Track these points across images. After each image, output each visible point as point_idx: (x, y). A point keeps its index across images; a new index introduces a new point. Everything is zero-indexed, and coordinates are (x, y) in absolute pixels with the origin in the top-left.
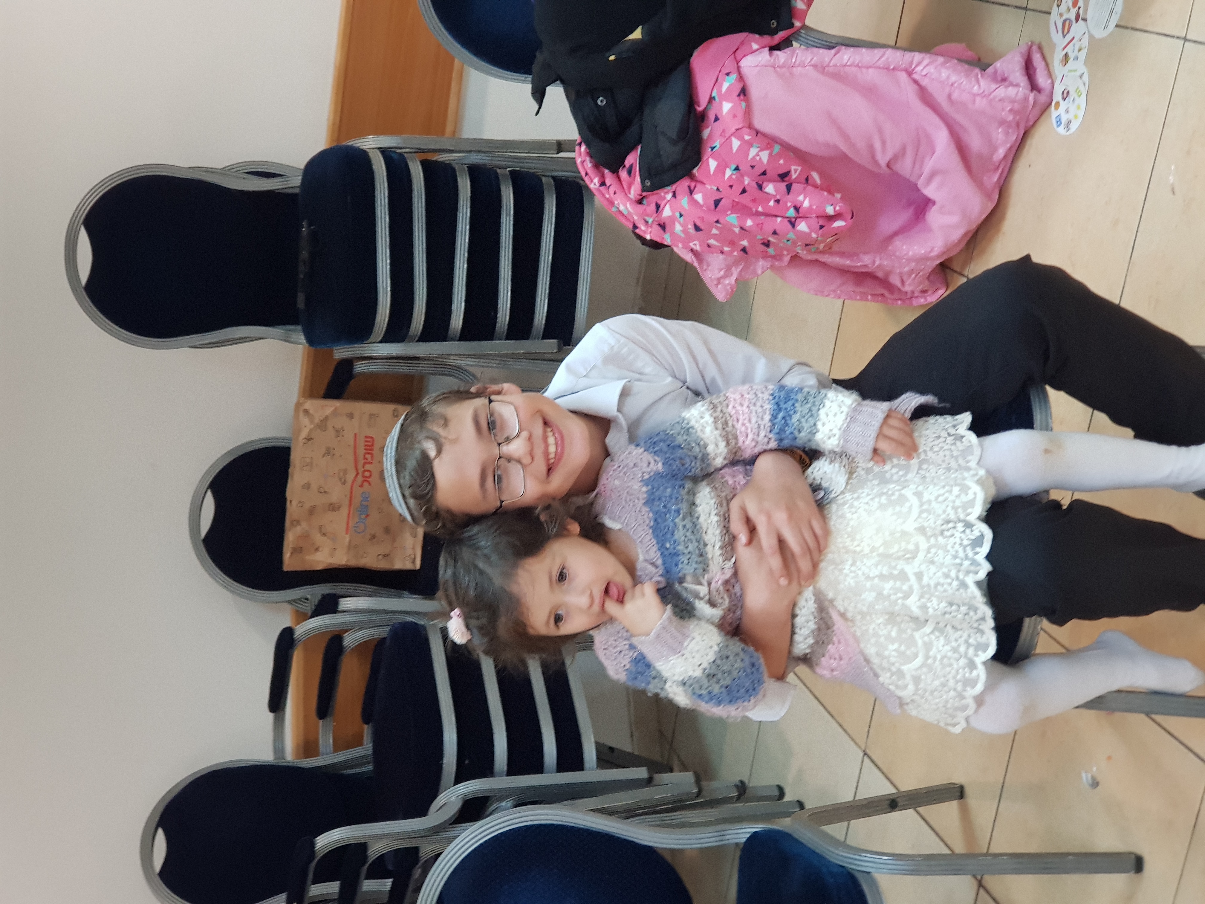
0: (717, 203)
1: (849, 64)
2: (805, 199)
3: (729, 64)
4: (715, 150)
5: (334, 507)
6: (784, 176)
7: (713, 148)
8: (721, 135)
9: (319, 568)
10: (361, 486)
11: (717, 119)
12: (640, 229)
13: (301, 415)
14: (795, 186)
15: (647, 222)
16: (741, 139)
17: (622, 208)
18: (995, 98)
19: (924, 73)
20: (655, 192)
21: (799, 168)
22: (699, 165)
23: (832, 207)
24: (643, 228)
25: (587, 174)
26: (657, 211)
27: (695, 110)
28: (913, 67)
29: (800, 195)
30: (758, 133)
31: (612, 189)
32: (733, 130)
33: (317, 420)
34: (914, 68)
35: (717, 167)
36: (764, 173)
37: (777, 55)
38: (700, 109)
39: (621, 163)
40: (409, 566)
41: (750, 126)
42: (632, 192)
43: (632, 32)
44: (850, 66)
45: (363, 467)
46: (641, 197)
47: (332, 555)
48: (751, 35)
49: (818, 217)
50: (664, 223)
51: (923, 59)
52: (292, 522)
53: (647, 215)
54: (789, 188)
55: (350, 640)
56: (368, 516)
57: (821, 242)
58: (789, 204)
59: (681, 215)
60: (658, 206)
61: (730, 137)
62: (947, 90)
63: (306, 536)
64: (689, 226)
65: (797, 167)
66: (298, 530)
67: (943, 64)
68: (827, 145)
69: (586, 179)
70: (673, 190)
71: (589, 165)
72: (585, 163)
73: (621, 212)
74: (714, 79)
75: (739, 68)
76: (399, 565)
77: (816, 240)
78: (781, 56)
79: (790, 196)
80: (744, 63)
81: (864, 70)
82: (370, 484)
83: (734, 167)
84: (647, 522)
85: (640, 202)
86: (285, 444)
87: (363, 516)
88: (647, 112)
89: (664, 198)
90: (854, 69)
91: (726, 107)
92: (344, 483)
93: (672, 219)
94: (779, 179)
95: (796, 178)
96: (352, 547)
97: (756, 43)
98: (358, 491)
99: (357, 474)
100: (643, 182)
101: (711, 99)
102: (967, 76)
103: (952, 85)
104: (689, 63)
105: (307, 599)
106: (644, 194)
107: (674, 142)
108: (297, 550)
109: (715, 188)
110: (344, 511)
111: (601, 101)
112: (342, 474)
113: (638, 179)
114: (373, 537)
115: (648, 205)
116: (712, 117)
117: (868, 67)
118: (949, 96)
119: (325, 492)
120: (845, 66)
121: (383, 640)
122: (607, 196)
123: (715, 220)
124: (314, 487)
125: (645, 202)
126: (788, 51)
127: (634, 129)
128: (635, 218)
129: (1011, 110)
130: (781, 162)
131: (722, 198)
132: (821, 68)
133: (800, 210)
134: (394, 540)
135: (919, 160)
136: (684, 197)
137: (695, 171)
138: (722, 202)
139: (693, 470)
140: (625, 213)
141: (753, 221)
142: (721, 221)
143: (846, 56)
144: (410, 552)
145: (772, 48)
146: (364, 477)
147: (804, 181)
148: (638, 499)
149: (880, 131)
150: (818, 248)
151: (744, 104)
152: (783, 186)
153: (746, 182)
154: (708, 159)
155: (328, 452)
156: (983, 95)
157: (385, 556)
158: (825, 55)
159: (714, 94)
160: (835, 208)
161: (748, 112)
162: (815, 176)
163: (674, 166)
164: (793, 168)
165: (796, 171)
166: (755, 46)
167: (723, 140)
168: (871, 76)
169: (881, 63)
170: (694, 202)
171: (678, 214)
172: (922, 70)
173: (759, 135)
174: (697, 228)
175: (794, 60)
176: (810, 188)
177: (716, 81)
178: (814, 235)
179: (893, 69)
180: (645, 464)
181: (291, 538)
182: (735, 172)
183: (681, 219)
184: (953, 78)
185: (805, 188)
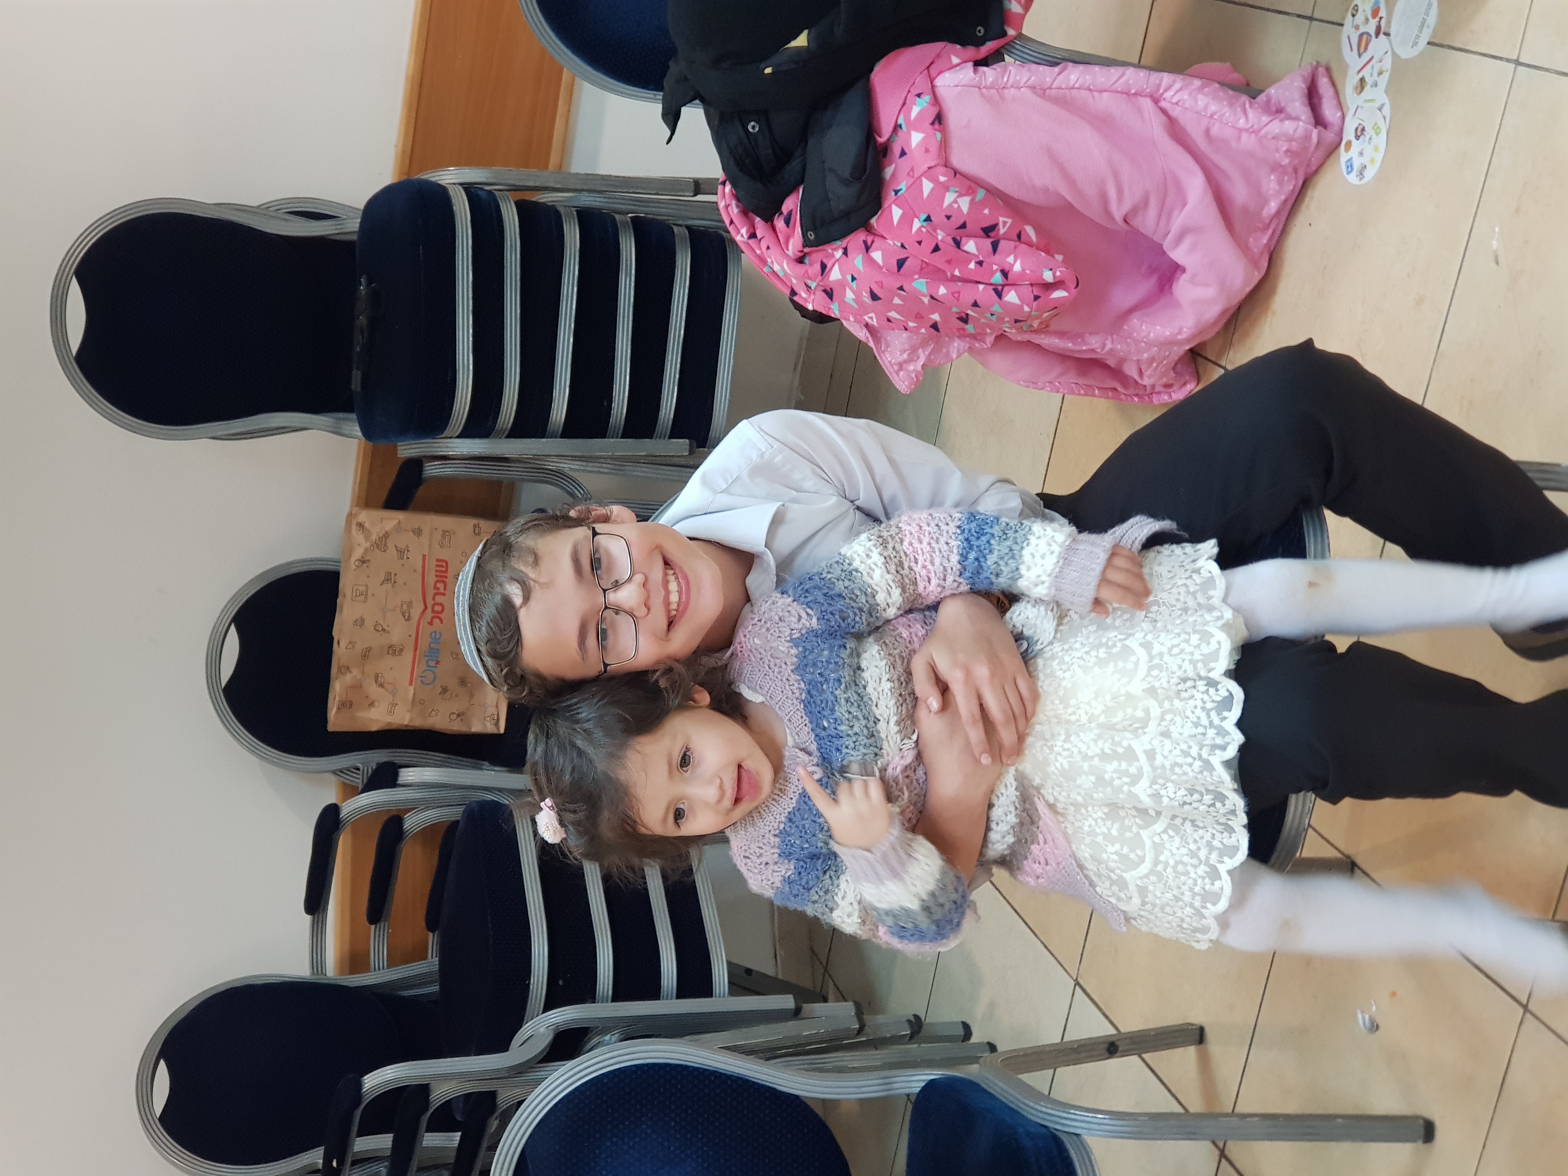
0: (901, 263)
1: (1077, 86)
2: (1015, 261)
3: (921, 82)
4: (900, 193)
5: (394, 650)
6: (989, 231)
7: (896, 192)
8: (908, 174)
9: (374, 728)
10: (431, 623)
11: (903, 153)
12: (800, 295)
13: (354, 527)
14: (1003, 244)
15: (808, 287)
16: (934, 180)
17: (776, 268)
18: (1267, 134)
19: (1174, 101)
20: (820, 247)
21: (1009, 221)
22: (880, 212)
23: (1050, 273)
24: (804, 295)
25: (732, 222)
26: (822, 275)
27: (875, 141)
28: (1161, 91)
29: (1009, 255)
30: (956, 172)
31: (764, 245)
32: (925, 167)
33: (374, 537)
34: (1162, 94)
35: (902, 217)
36: (963, 226)
37: (984, 72)
38: (881, 140)
39: (778, 209)
40: (490, 729)
41: (947, 164)
42: (790, 247)
43: (795, 38)
44: (1079, 88)
45: (434, 599)
46: (801, 254)
47: (391, 712)
48: (950, 46)
49: (1032, 284)
50: (831, 289)
51: (1174, 81)
52: (339, 669)
53: (810, 279)
54: (995, 246)
55: (412, 822)
56: (438, 662)
57: (1037, 318)
58: (995, 267)
59: (853, 279)
60: (823, 267)
61: (920, 177)
62: (1205, 123)
63: (357, 687)
64: (864, 294)
65: (1006, 219)
66: (348, 678)
67: (1200, 89)
68: (1046, 190)
69: (731, 229)
70: (844, 246)
71: (735, 210)
72: (729, 208)
73: (774, 273)
74: (901, 102)
75: (933, 87)
76: (477, 727)
77: (1029, 315)
78: (989, 73)
79: (997, 256)
80: (939, 82)
81: (1096, 94)
82: (441, 621)
83: (923, 216)
84: (798, 695)
85: (800, 260)
86: (331, 567)
87: (432, 663)
88: (811, 142)
89: (833, 256)
90: (1084, 93)
91: (916, 138)
92: (408, 619)
93: (842, 284)
94: (982, 233)
95: (1006, 233)
96: (417, 702)
97: (957, 56)
98: (425, 628)
99: (426, 607)
100: (804, 235)
101: (897, 127)
102: (1231, 105)
103: (1211, 117)
104: (868, 80)
105: (358, 769)
106: (806, 250)
107: (846, 183)
108: (346, 705)
109: (899, 245)
110: (408, 656)
111: (753, 127)
112: (405, 607)
113: (798, 230)
114: (445, 690)
115: (811, 265)
116: (897, 150)
117: (1101, 92)
118: (1207, 132)
119: (383, 630)
120: (1073, 88)
121: (455, 823)
122: (758, 252)
123: (898, 285)
124: (369, 624)
125: (807, 261)
126: (998, 67)
127: (794, 165)
128: (794, 281)
129: (1287, 151)
130: (986, 211)
131: (907, 258)
132: (1041, 91)
133: (1009, 276)
134: (471, 696)
135: (1165, 212)
136: (858, 255)
137: (873, 221)
138: (907, 263)
139: (857, 626)
140: (781, 274)
141: (946, 288)
142: (905, 288)
143: (1074, 75)
144: (493, 710)
145: (978, 63)
146: (433, 611)
147: (1016, 238)
148: (786, 664)
149: (1116, 175)
150: (1032, 326)
151: (939, 135)
152: (988, 242)
153: (940, 238)
154: (890, 206)
155: (389, 578)
156: (1251, 130)
157: (458, 715)
158: (1046, 74)
159: (901, 121)
160: (1054, 274)
161: (944, 146)
162: (1030, 231)
163: (846, 214)
164: (1001, 219)
165: (1005, 223)
166: (955, 60)
167: (912, 181)
168: (1105, 102)
169: (1119, 86)
170: (873, 262)
171: (849, 278)
172: (1173, 96)
173: (958, 175)
174: (874, 297)
175: (1005, 79)
176: (1023, 247)
177: (904, 104)
178: (1026, 309)
179: (1135, 94)
180: (794, 619)
181: (338, 688)
182: (925, 224)
183: (854, 284)
184: (1213, 108)
185: (1016, 247)
